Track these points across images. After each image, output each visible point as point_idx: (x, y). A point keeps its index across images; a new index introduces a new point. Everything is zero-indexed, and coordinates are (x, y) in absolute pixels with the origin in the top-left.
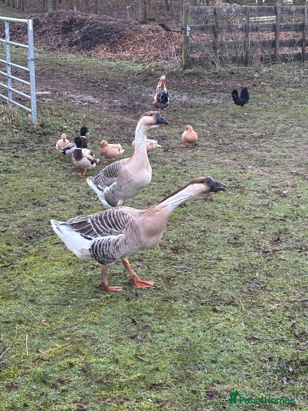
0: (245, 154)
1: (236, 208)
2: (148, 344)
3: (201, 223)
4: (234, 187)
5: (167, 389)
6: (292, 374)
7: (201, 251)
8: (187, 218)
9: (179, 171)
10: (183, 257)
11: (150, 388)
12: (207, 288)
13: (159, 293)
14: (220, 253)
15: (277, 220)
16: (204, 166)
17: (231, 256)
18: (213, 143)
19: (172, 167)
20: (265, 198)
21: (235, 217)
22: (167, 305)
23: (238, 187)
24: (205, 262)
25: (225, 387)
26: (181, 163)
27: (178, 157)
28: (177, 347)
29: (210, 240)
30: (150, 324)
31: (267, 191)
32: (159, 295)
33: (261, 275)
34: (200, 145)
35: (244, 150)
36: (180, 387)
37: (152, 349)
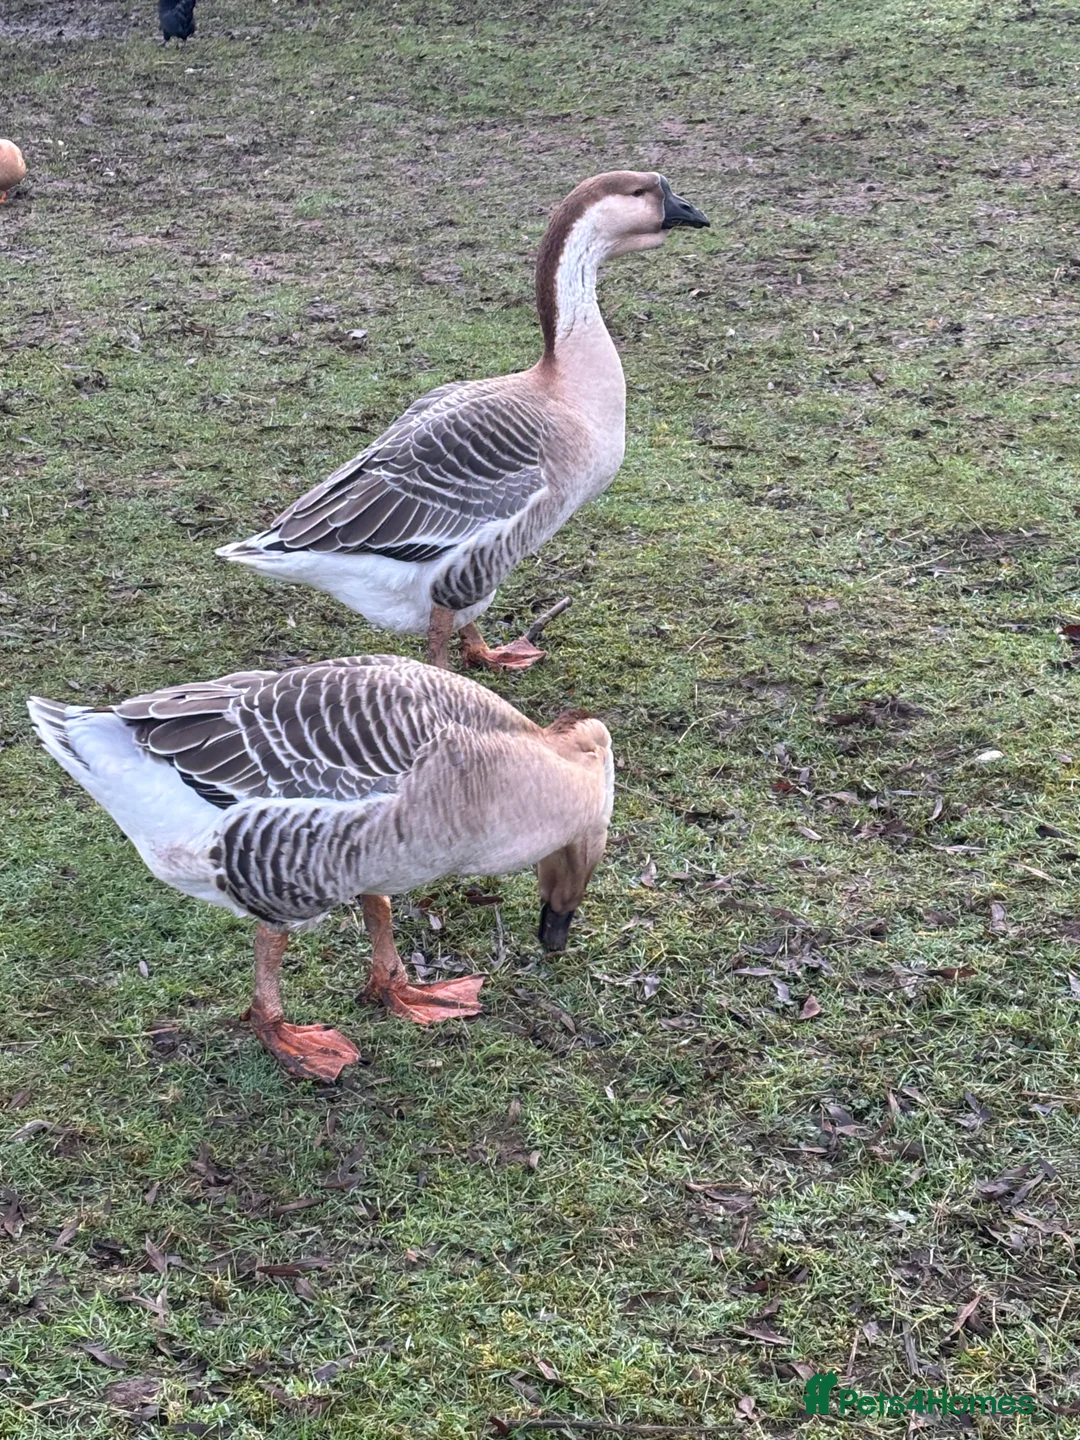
0: (204, 214)
1: (193, 404)
3: (82, 469)
4: (176, 331)
5: (9, 1048)
6: (442, 939)
7: (83, 564)
8: (18, 456)
10: (18, 590)
12: (118, 687)
14: (151, 565)
15: (341, 432)
16: (61, 267)
17: (193, 570)
18: (84, 182)
20: (291, 359)
21: (190, 435)
23: (192, 330)
24: (102, 601)
25: (216, 1012)
28: (32, 901)
29: (112, 521)
31: (296, 336)
33: (305, 624)
34: (38, 193)
35: (196, 199)
36: (55, 1034)
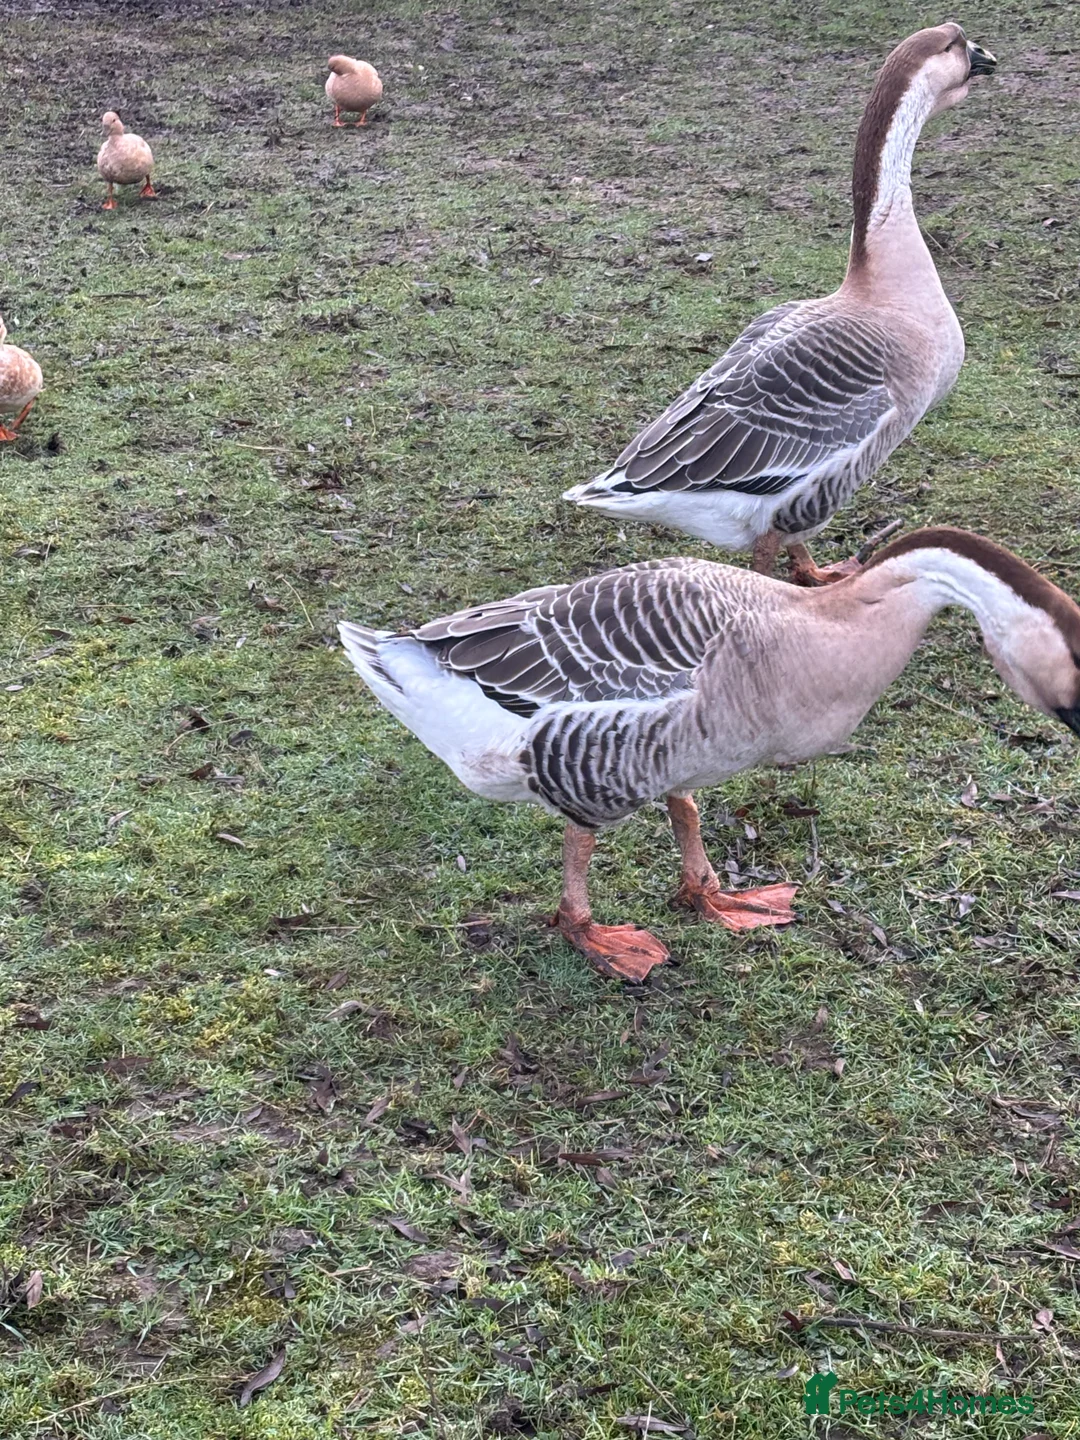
0: (557, 139)
1: (537, 322)
2: (255, 791)
3: (424, 382)
4: (523, 252)
5: (329, 932)
6: (757, 848)
7: (421, 474)
8: (364, 368)
9: (325, 210)
10: (357, 498)
11: (270, 932)
12: (450, 593)
13: (282, 624)
14: (488, 477)
15: (682, 353)
16: (415, 188)
17: (528, 483)
18: (442, 106)
19: (298, 196)
20: (635, 280)
21: (532, 352)
22: (311, 662)
23: (539, 250)
24: (438, 510)
25: (530, 907)
26: (330, 182)
27: (317, 161)
28: (357, 793)
29: (451, 434)
30: (255, 728)
31: (642, 258)
32: (281, 629)
33: (635, 538)
34: (397, 116)
35: (551, 123)
36: (374, 921)
37: (267, 808)
